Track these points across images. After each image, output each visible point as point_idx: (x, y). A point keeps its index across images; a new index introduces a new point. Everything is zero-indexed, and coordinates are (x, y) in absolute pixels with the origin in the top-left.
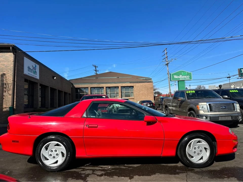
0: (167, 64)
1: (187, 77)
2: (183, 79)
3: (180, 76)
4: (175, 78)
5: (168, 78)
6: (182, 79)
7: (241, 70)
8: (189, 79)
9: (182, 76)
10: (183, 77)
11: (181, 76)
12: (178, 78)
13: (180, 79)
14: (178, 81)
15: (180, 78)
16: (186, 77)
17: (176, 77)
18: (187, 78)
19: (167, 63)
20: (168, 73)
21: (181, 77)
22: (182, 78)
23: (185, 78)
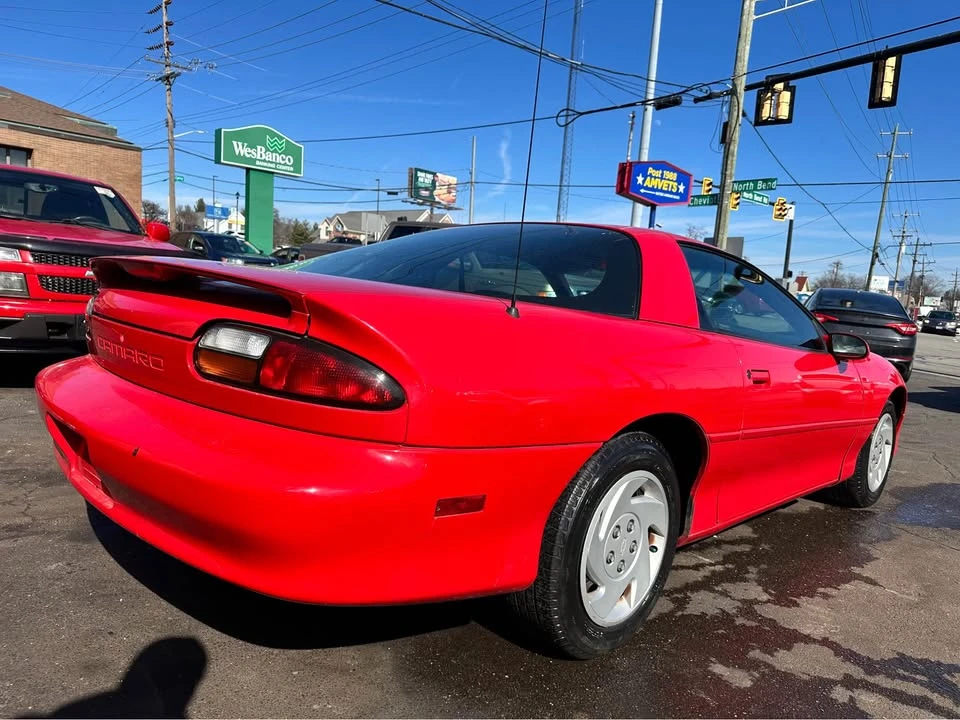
0: (167, 78)
1: (283, 160)
2: (270, 165)
3: (259, 147)
4: (237, 153)
5: (167, 145)
6: (265, 164)
7: (416, 174)
8: (292, 169)
9: (267, 150)
10: (269, 156)
11: (264, 149)
12: (248, 156)
13: (258, 163)
14: (248, 170)
15: (259, 157)
16: (279, 160)
17: (240, 149)
18: (285, 164)
19: (168, 71)
20: (170, 120)
21: (263, 157)
22: (264, 161)
23: (276, 164)
